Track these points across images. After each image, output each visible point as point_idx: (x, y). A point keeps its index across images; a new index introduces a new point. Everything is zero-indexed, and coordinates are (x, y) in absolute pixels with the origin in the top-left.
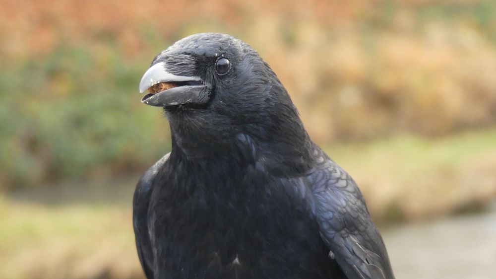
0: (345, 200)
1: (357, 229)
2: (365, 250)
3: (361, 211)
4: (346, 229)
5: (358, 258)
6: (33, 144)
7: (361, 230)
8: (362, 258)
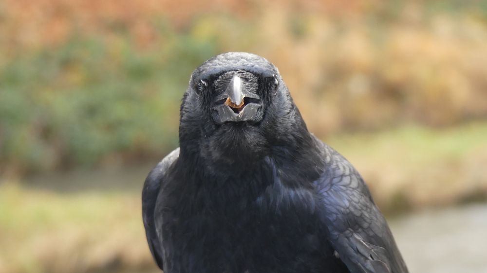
0: (349, 201)
1: (361, 227)
2: (369, 245)
3: (365, 208)
4: (350, 229)
5: (362, 255)
6: (47, 133)
7: (365, 227)
8: (366, 255)
